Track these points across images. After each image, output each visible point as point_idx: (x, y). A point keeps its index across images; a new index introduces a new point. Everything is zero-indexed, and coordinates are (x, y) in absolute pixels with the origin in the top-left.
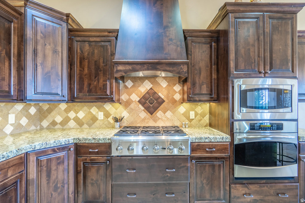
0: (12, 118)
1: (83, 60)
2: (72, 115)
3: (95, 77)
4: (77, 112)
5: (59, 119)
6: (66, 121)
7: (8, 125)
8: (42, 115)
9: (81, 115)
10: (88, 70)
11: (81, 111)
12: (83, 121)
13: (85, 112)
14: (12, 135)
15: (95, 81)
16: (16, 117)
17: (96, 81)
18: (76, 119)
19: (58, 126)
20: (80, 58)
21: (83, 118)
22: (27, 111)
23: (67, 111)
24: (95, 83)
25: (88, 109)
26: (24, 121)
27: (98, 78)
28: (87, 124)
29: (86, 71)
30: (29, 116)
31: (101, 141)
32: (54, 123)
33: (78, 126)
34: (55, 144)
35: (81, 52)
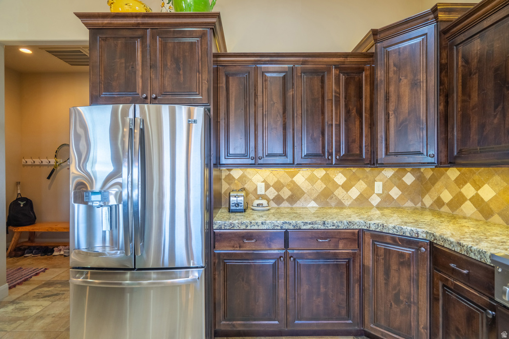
0: (378, 187)
1: (469, 77)
2: (468, 190)
3: (496, 107)
4: (478, 187)
5: (447, 197)
6: (459, 200)
7: (374, 195)
8: (423, 186)
9: (487, 193)
10: (478, 95)
11: (486, 185)
12: (491, 206)
13: (497, 188)
14: (378, 207)
15: (495, 116)
16: (384, 186)
17: (498, 116)
18: (477, 201)
19: (445, 209)
20: (463, 76)
21: (491, 200)
22: (400, 179)
23: (460, 182)
24: (496, 121)
25: (502, 181)
26: (395, 193)
27: (503, 108)
28: (500, 214)
29: (475, 98)
30: (402, 187)
31: (475, 254)
32: (439, 202)
33: (481, 215)
34: (395, 230)
35: (464, 64)
